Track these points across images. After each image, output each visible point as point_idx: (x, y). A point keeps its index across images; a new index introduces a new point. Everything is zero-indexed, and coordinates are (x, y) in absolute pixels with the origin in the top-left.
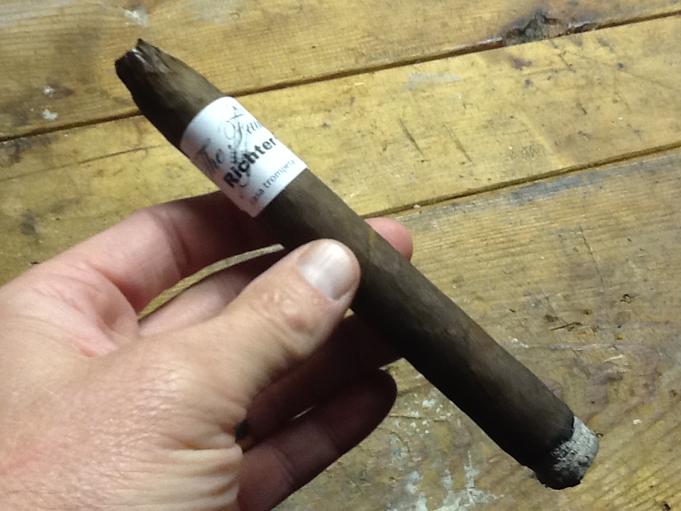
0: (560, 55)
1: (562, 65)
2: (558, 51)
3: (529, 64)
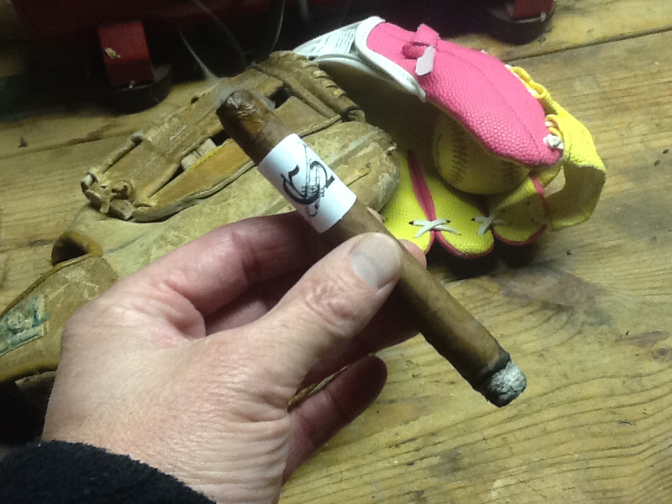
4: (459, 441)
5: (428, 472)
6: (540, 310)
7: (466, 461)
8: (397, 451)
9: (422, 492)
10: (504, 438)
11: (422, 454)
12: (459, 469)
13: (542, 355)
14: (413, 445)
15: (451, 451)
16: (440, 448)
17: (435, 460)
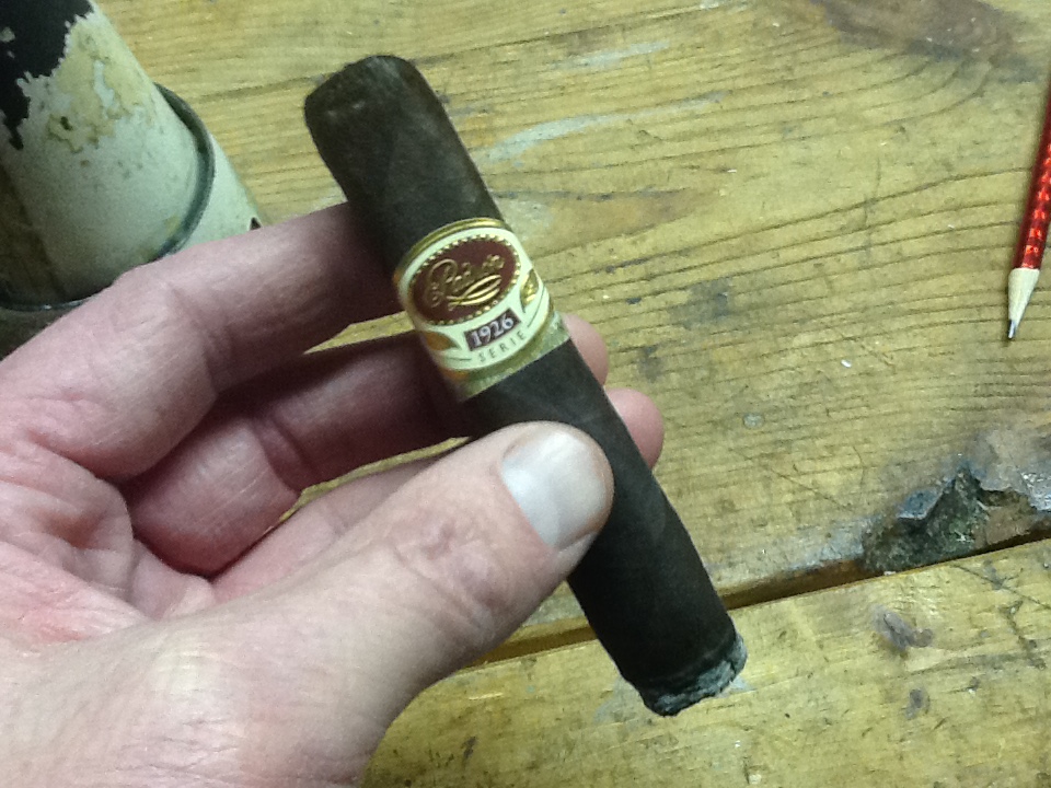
0: (1006, 612)
1: (1011, 645)
2: (1002, 597)
3: (925, 640)
4: (733, 267)
5: (665, 316)
6: (903, 54)
7: (742, 299)
8: (610, 278)
9: (654, 348)
10: (820, 264)
11: (657, 284)
12: (727, 313)
13: (903, 129)
14: (640, 270)
15: (715, 282)
16: (692, 277)
17: (681, 298)
